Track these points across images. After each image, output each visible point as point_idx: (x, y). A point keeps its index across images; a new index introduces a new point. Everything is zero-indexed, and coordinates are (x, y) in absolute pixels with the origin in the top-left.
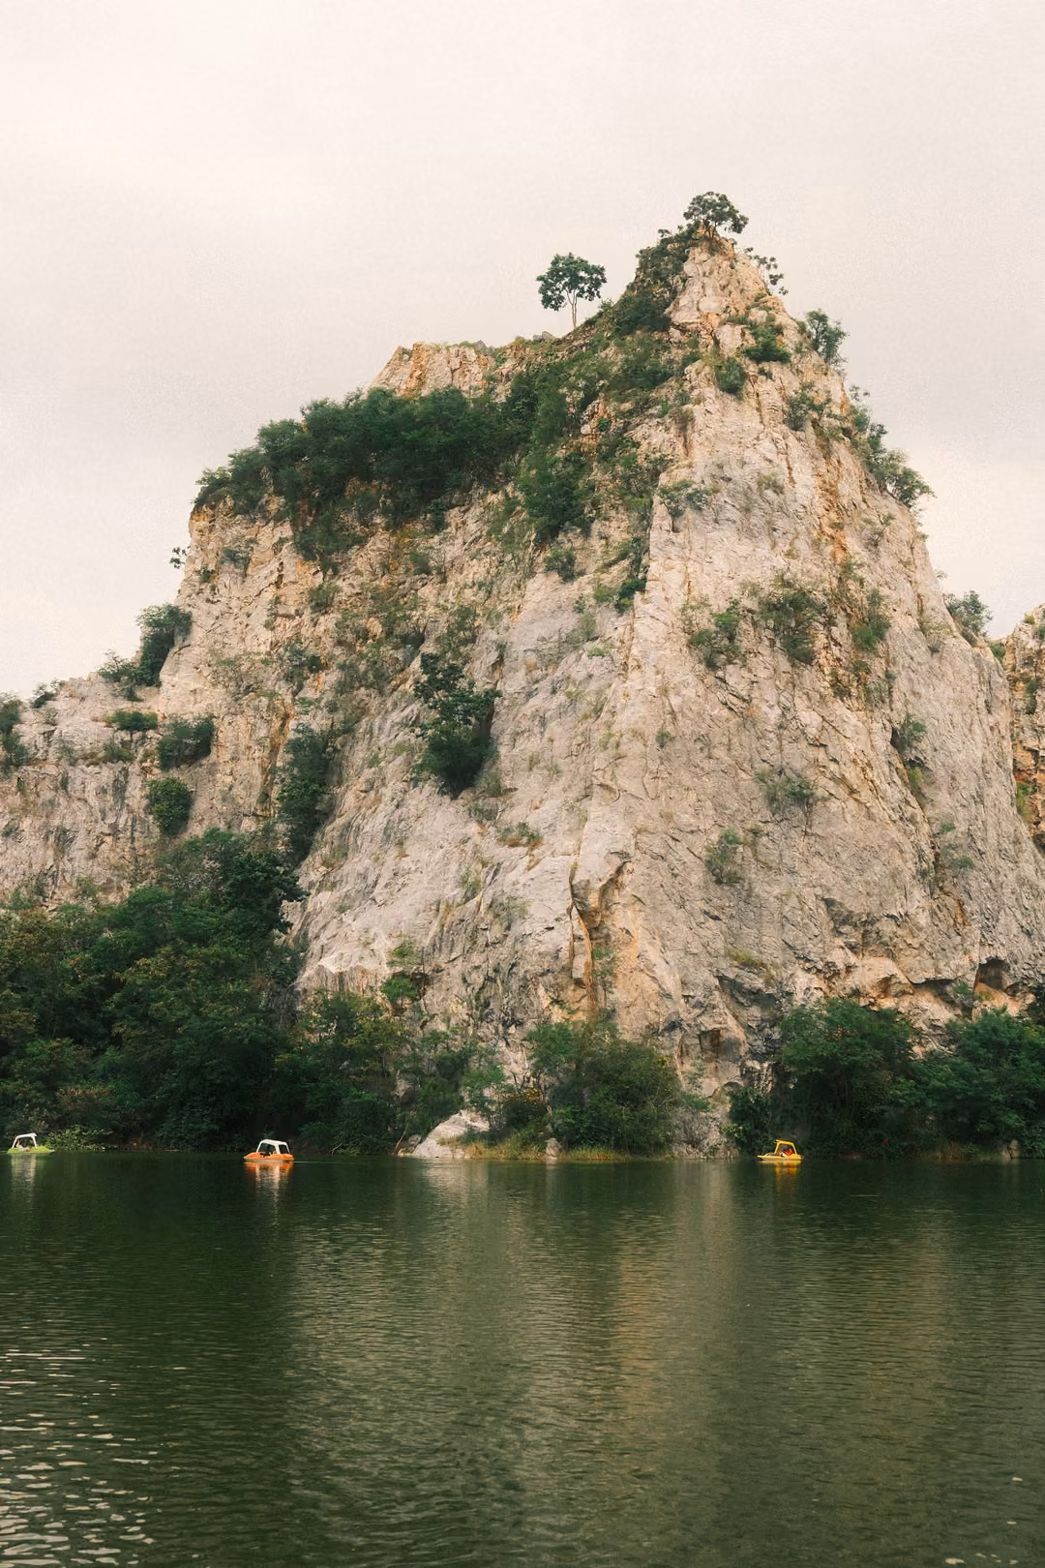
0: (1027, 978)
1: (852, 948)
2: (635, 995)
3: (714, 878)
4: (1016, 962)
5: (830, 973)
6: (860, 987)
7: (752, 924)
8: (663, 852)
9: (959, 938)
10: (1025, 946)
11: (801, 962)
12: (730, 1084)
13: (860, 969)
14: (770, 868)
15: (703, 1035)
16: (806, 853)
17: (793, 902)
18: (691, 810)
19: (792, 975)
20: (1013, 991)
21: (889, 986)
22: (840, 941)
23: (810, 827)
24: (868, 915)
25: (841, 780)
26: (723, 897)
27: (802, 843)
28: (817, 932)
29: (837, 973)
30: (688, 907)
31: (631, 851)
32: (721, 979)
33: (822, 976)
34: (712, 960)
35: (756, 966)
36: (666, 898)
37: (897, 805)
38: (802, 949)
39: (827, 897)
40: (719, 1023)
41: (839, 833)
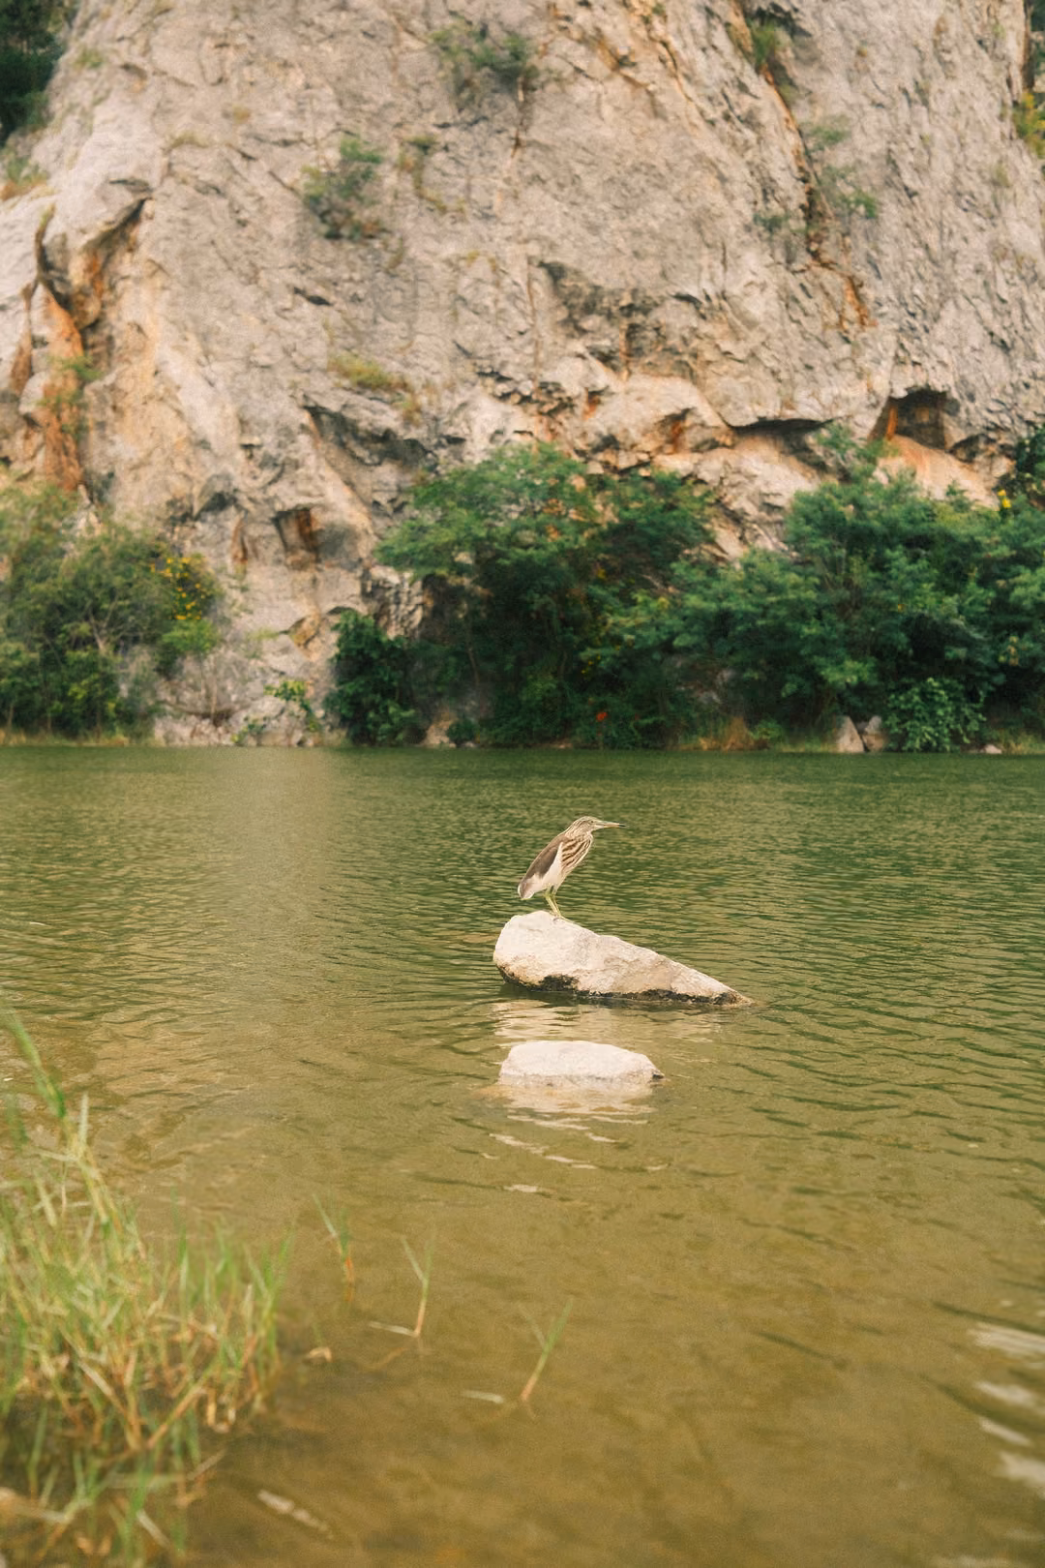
0: (997, 428)
1: (606, 359)
2: (149, 444)
3: (324, 229)
5: (552, 403)
6: (617, 431)
7: (396, 312)
8: (218, 180)
9: (846, 349)
10: (995, 370)
11: (490, 381)
12: (335, 611)
13: (620, 400)
14: (443, 210)
15: (280, 519)
16: (516, 179)
17: (481, 269)
18: (289, 105)
19: (464, 405)
20: (968, 450)
21: (681, 431)
22: (578, 346)
23: (526, 129)
24: (634, 292)
25: (595, 40)
26: (343, 263)
27: (507, 162)
28: (523, 325)
29: (566, 405)
30: (263, 282)
31: (153, 178)
32: (316, 412)
33: (533, 408)
34: (298, 378)
35: (388, 387)
36: (220, 265)
37: (717, 90)
38: (490, 357)
39: (548, 260)
40: (309, 495)
41: (582, 139)
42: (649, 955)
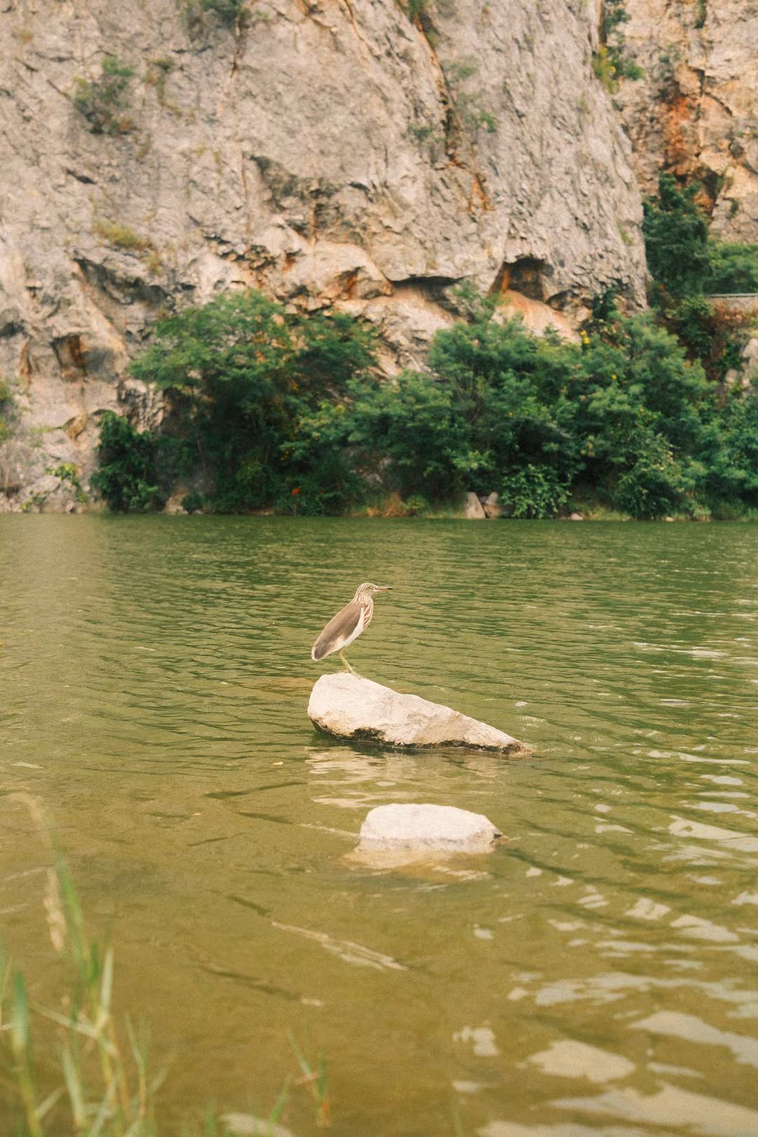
0: (580, 286)
1: (299, 229)
3: (90, 126)
4: (562, 264)
5: (260, 261)
6: (307, 282)
7: (144, 190)
8: (9, 85)
9: (473, 227)
10: (578, 245)
11: (214, 243)
12: (98, 413)
13: (309, 259)
14: (180, 115)
15: (56, 343)
16: (234, 94)
17: (208, 159)
18: (62, 30)
19: (194, 261)
20: (558, 302)
21: (354, 283)
22: (279, 219)
23: (241, 57)
24: (320, 181)
26: (104, 152)
27: (228, 81)
28: (238, 202)
29: (271, 262)
30: (43, 165)
32: (83, 263)
33: (246, 264)
34: (69, 238)
35: (139, 247)
36: (10, 150)
37: (382, 33)
38: (214, 225)
39: (257, 154)
40: (78, 325)
41: (283, 66)
42: (446, 712)
